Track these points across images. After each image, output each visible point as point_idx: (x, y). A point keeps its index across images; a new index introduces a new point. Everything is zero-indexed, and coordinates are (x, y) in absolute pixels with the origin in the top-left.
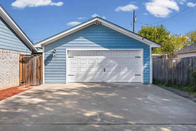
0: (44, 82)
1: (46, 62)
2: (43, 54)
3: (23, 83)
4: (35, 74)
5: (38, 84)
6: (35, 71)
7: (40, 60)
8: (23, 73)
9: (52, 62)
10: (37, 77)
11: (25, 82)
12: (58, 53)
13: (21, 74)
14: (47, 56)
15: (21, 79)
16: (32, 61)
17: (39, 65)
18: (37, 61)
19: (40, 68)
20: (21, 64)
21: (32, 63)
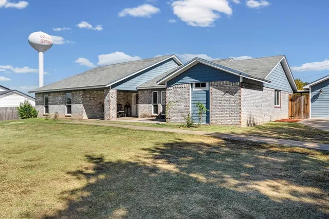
0: (310, 117)
1: (313, 100)
2: (310, 93)
3: (291, 117)
4: (302, 110)
5: (305, 118)
6: (303, 107)
7: (307, 99)
8: (292, 108)
9: (318, 99)
10: (304, 112)
11: (294, 116)
12: (325, 92)
13: (290, 109)
14: (313, 95)
15: (290, 114)
16: (300, 99)
17: (306, 103)
18: (304, 99)
19: (307, 104)
20: (290, 102)
21: (300, 101)
